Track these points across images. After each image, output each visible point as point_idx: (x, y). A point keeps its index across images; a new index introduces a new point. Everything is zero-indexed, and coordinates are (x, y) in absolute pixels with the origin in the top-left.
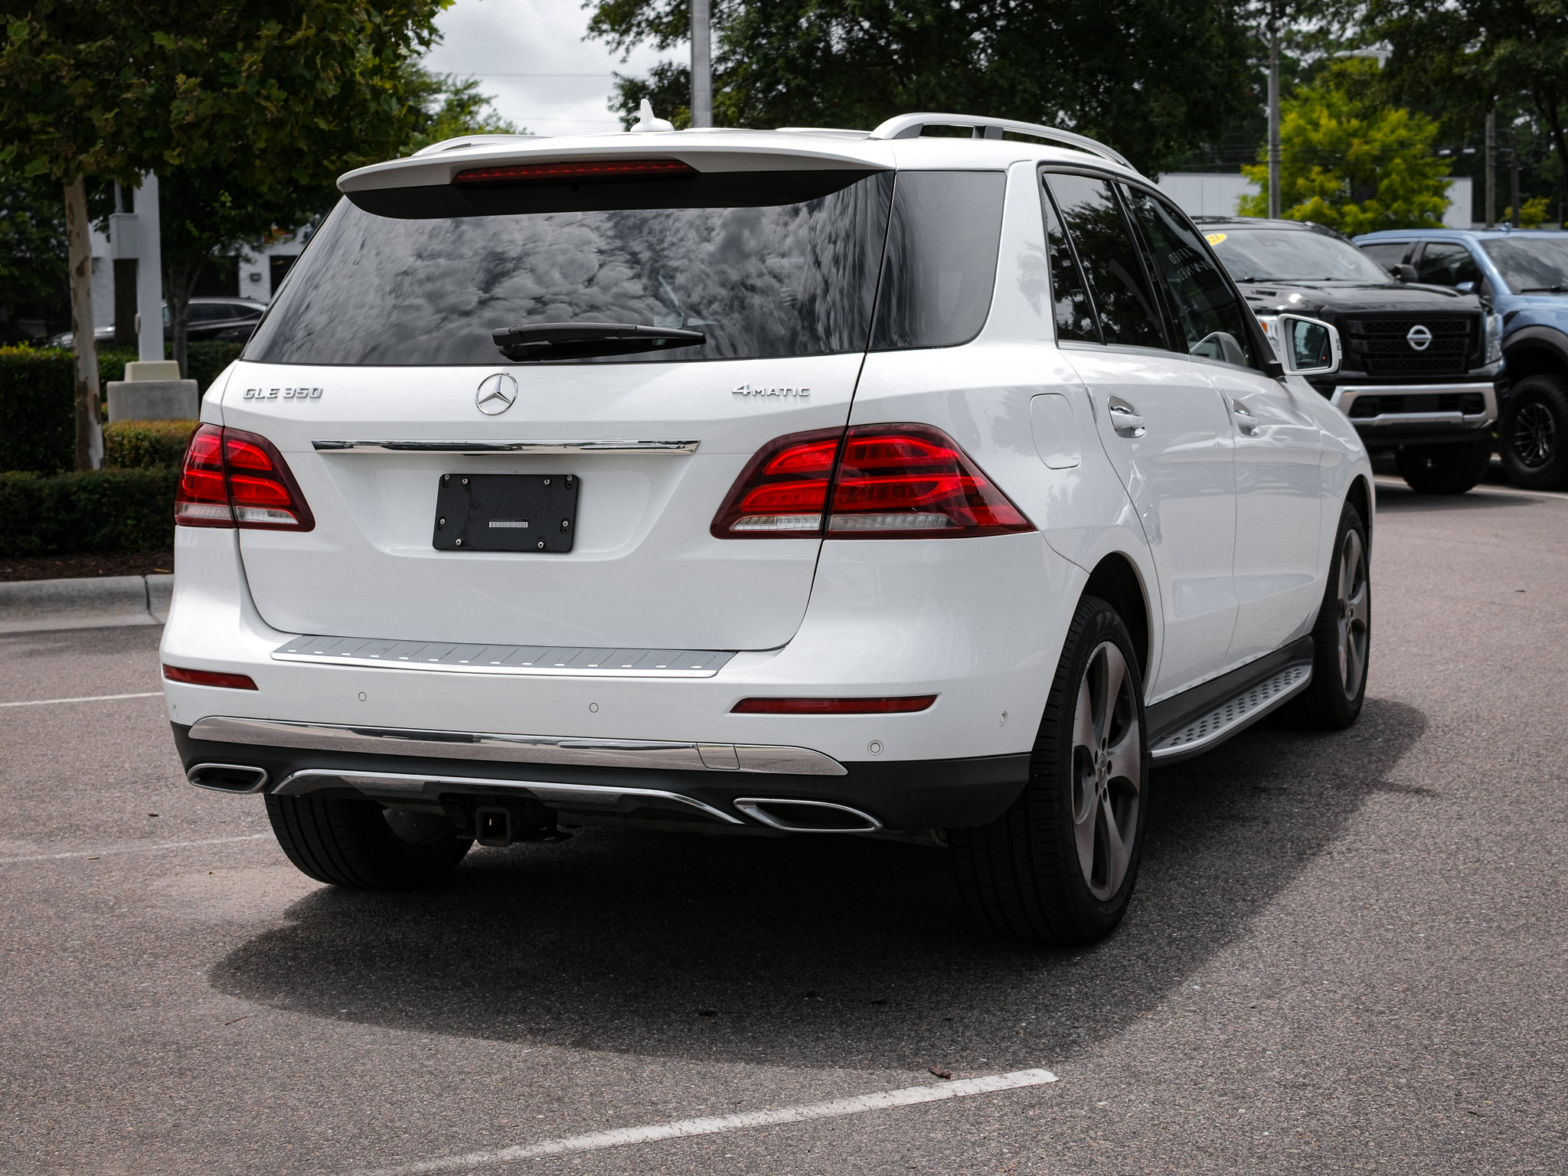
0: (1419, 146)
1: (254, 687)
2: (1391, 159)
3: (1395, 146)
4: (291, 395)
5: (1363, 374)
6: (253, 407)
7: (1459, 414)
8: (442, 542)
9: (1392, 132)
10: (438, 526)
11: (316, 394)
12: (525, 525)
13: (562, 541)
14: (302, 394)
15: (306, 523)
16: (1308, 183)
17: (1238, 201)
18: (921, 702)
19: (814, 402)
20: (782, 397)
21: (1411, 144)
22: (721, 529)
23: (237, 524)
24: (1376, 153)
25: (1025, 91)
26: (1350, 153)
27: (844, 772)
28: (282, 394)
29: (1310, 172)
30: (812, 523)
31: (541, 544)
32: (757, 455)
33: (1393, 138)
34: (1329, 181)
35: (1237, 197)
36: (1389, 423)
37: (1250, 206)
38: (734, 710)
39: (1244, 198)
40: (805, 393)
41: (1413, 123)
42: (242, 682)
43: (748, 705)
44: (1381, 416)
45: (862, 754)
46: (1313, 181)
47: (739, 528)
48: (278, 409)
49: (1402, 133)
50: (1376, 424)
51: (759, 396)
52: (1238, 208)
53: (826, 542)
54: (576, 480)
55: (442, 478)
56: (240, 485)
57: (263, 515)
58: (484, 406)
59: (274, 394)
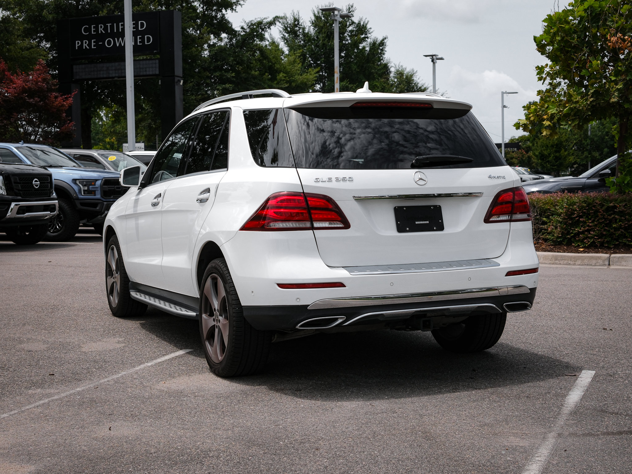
1: (345, 286)
4: (338, 180)
5: (20, 198)
7: (49, 212)
8: (400, 229)
10: (397, 224)
11: (351, 179)
12: (428, 222)
13: (441, 227)
14: (344, 179)
15: (347, 226)
18: (534, 270)
19: (507, 180)
20: (500, 179)
22: (487, 220)
23: (312, 228)
27: (529, 291)
28: (334, 180)
30: (508, 217)
31: (435, 228)
32: (495, 197)
36: (29, 216)
38: (506, 276)
40: (504, 178)
42: (339, 285)
44: (27, 214)
47: (491, 219)
48: (334, 185)
50: (25, 217)
51: (494, 178)
53: (511, 223)
54: (440, 207)
55: (395, 208)
56: (315, 214)
57: (326, 224)
58: (418, 183)
59: (330, 180)
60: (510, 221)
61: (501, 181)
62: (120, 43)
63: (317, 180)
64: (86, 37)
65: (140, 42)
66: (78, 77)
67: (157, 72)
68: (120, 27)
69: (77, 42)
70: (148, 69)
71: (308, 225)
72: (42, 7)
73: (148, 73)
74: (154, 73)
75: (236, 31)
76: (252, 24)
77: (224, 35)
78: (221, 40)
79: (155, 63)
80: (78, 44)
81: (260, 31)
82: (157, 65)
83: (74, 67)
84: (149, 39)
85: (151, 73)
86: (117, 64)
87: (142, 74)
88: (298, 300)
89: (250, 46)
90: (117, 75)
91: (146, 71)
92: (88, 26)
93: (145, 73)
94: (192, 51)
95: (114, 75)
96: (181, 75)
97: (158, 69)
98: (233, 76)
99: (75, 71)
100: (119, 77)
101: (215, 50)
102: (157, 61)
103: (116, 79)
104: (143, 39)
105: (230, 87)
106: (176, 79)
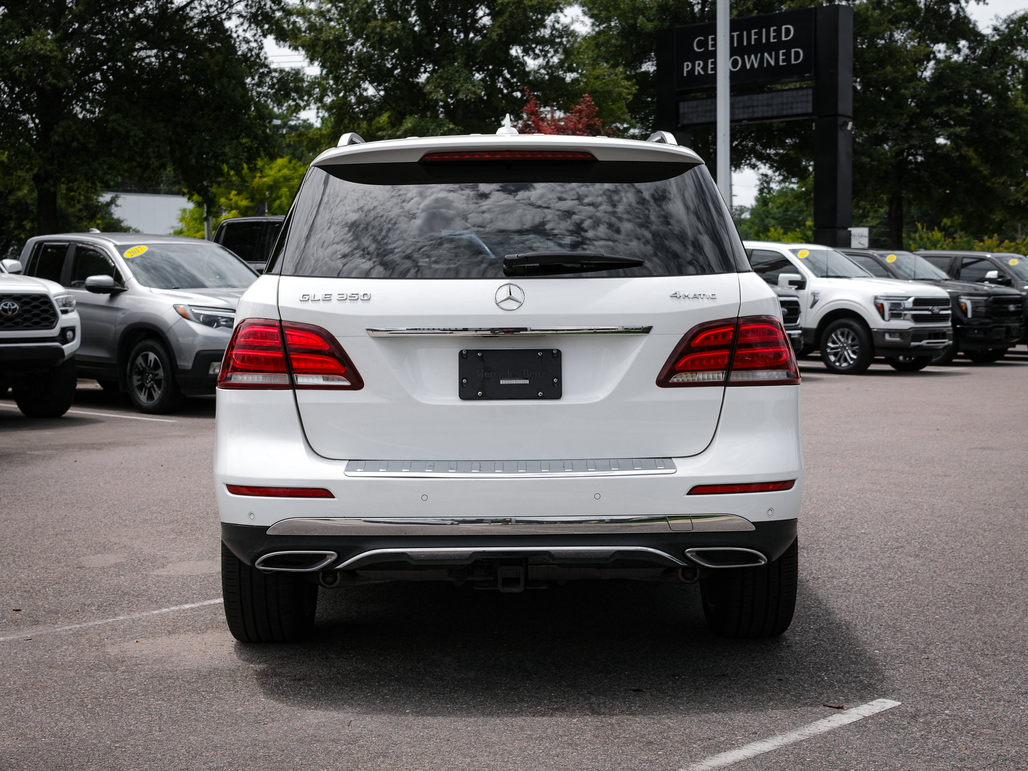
0: (296, 180)
1: (331, 496)
2: (280, 189)
3: (281, 180)
4: (342, 299)
6: (309, 306)
8: (466, 393)
9: (279, 171)
10: (461, 384)
11: (367, 298)
12: (527, 382)
13: (554, 391)
14: (354, 298)
15: (357, 383)
16: (228, 202)
17: (180, 213)
19: (720, 302)
20: (700, 299)
21: (290, 179)
22: (664, 381)
23: (293, 386)
24: (271, 183)
25: (135, 136)
26: (254, 183)
27: (753, 528)
28: (335, 298)
29: (230, 193)
30: (720, 376)
31: (540, 394)
32: (686, 335)
33: (281, 174)
34: (241, 201)
35: (181, 210)
37: (188, 215)
38: (689, 494)
39: (184, 211)
40: (713, 297)
41: (291, 166)
42: (323, 493)
43: (698, 490)
45: (763, 517)
46: (231, 200)
47: (674, 380)
48: (333, 307)
49: (286, 171)
51: (686, 298)
52: (180, 217)
53: (727, 388)
54: (559, 352)
55: (461, 353)
56: (298, 360)
57: (318, 380)
58: (503, 305)
59: (327, 298)
60: (726, 383)
61: (706, 304)
62: (752, 65)
63: (305, 298)
64: (699, 56)
65: (784, 61)
66: (686, 122)
67: (810, 110)
68: (753, 37)
69: (685, 64)
70: (794, 105)
71: (284, 379)
72: (638, 11)
73: (795, 111)
74: (804, 111)
75: (983, 36)
76: (1012, 21)
77: (963, 43)
78: (958, 51)
79: (807, 95)
80: (687, 67)
81: (1024, 33)
82: (810, 98)
83: (681, 104)
84: (797, 55)
85: (799, 111)
86: (746, 98)
87: (785, 113)
88: (252, 516)
89: (1004, 60)
90: (746, 116)
91: (792, 108)
92: (702, 38)
93: (790, 112)
94: (886, 72)
95: (741, 117)
96: (850, 113)
97: (810, 105)
98: (967, 113)
99: (681, 111)
100: (749, 120)
101: (946, 69)
102: (810, 91)
103: (745, 122)
104: (787, 55)
105: (963, 131)
106: (841, 120)
